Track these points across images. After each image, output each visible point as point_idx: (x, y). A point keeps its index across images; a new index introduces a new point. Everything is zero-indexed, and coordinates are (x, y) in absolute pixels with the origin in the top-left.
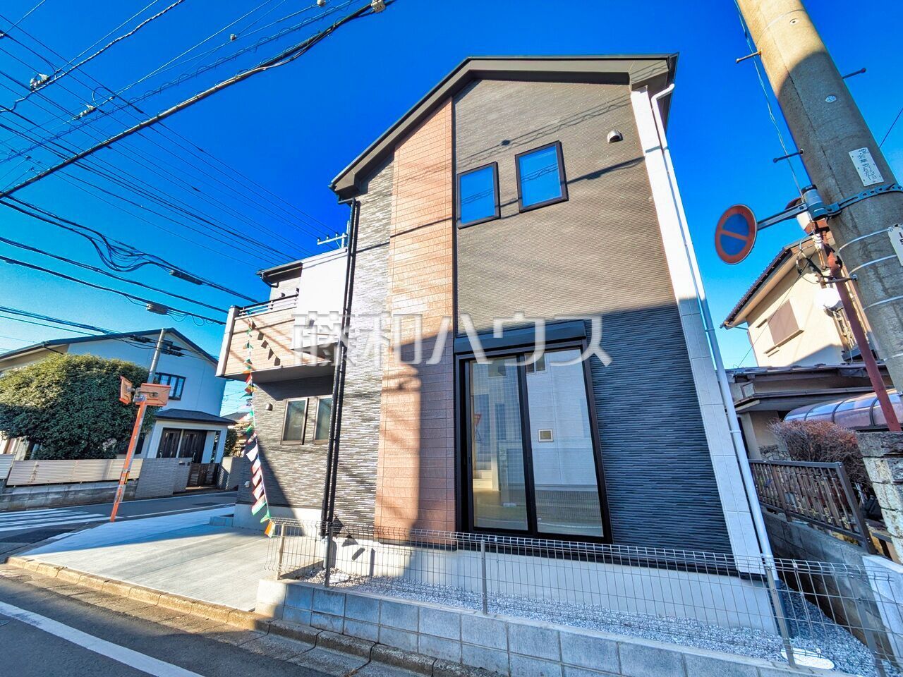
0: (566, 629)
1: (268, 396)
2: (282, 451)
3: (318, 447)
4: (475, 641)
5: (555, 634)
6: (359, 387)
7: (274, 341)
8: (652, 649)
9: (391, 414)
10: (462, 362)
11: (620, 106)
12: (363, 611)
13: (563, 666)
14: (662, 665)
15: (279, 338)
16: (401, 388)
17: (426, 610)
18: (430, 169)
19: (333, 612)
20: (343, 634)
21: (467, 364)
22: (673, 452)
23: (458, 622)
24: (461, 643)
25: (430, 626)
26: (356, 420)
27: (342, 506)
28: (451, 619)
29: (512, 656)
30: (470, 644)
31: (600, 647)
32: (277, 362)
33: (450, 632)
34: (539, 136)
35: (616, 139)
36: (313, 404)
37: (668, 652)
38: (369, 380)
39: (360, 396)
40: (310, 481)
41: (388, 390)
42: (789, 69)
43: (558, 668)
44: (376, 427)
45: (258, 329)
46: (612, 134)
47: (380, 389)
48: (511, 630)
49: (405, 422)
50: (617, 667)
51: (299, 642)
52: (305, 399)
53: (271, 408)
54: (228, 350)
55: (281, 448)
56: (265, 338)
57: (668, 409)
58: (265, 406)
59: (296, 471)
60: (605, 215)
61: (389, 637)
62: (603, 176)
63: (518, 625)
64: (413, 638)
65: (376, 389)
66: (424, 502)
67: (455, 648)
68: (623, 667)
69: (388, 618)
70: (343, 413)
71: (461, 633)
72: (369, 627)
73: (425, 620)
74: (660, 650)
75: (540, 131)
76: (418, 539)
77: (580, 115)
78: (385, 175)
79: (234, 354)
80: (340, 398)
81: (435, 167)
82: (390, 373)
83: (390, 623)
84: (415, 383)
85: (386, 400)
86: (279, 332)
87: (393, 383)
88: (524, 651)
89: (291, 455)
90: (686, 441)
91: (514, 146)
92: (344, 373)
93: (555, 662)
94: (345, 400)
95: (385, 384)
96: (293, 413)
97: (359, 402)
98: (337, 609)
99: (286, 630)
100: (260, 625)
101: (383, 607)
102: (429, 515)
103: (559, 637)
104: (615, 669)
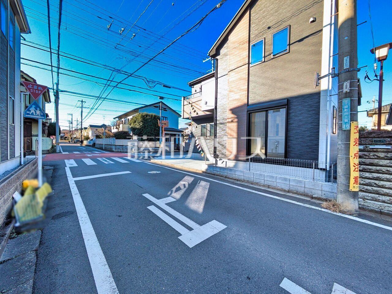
0: (266, 174)
1: (196, 124)
3: (210, 138)
4: (247, 176)
6: (221, 121)
7: (196, 107)
9: (229, 128)
10: (249, 114)
12: (224, 170)
14: (285, 180)
15: (197, 106)
16: (232, 121)
18: (241, 43)
20: (220, 174)
21: (251, 114)
22: (309, 138)
26: (221, 130)
27: (218, 152)
28: (242, 172)
29: (254, 178)
31: (272, 177)
32: (197, 114)
33: (242, 174)
34: (282, 23)
35: (313, 21)
36: (208, 125)
37: (287, 178)
38: (223, 119)
39: (221, 124)
41: (229, 122)
43: (264, 180)
44: (226, 132)
45: (191, 104)
46: (312, 19)
47: (226, 122)
48: (254, 174)
49: (233, 131)
52: (206, 124)
53: (197, 127)
54: (184, 111)
56: (193, 107)
57: (310, 126)
58: (195, 126)
62: (305, 40)
63: (256, 173)
64: (234, 175)
65: (225, 122)
66: (238, 151)
67: (243, 177)
70: (217, 128)
71: (244, 174)
72: (225, 173)
73: (237, 172)
74: (285, 178)
75: (283, 21)
77: (301, 10)
78: (226, 47)
79: (185, 112)
80: (216, 124)
81: (243, 42)
82: (229, 117)
83: (229, 172)
84: (236, 120)
85: (228, 125)
86: (197, 104)
87: (230, 120)
88: (257, 178)
91: (272, 29)
92: (216, 117)
94: (217, 125)
95: (228, 120)
96: (203, 129)
97: (221, 126)
98: (218, 170)
99: (208, 173)
100: (203, 172)
101: (228, 170)
103: (264, 175)
104: (275, 181)
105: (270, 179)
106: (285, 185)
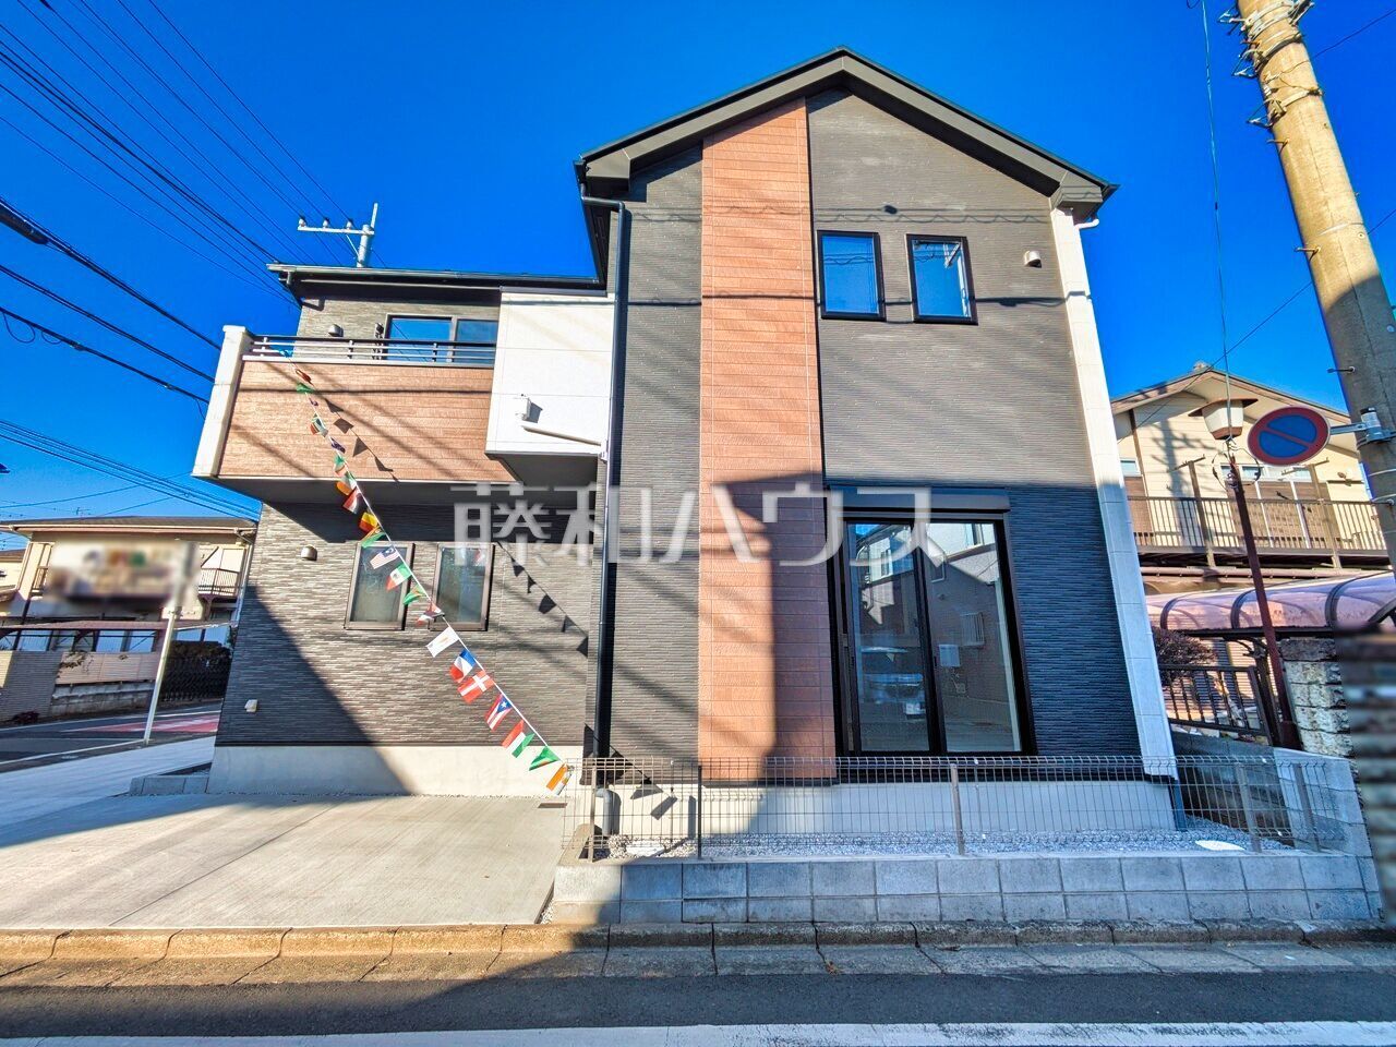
0: (1065, 855)
1: (304, 530)
2: (347, 641)
4: (957, 890)
5: (1055, 862)
8: (1153, 858)
11: (1039, 222)
12: (780, 883)
13: (1065, 896)
14: (1163, 873)
17: (886, 864)
19: (726, 893)
20: (748, 922)
22: (1091, 654)
23: (933, 870)
24: (939, 895)
25: (891, 885)
27: (626, 735)
28: (924, 869)
29: (1007, 898)
30: (952, 895)
31: (1101, 867)
33: (923, 886)
34: (937, 219)
35: (1036, 264)
36: (427, 556)
37: (1167, 859)
40: (423, 697)
42: (1354, 282)
43: (1060, 899)
45: (318, 394)
46: (1034, 256)
48: (1003, 868)
49: (746, 603)
50: (1120, 884)
51: (680, 949)
52: (406, 545)
53: (313, 557)
54: (229, 424)
55: (345, 635)
57: (1086, 605)
58: (298, 551)
59: (387, 678)
60: (1021, 359)
61: (831, 911)
62: (1019, 306)
63: (1011, 861)
66: (785, 721)
67: (931, 904)
68: (1126, 883)
69: (826, 886)
71: (938, 884)
72: (796, 904)
73: (886, 877)
74: (1160, 858)
75: (940, 213)
76: (776, 774)
77: (992, 213)
79: (244, 434)
81: (780, 205)
83: (830, 891)
85: (708, 565)
88: (1020, 889)
89: (372, 649)
90: (1104, 642)
91: (903, 219)
93: (1057, 893)
98: (733, 888)
99: (647, 935)
100: (582, 940)
101: (816, 871)
102: (795, 741)
103: (1059, 865)
104: (1118, 887)
105: (1091, 880)
106: (1167, 897)
